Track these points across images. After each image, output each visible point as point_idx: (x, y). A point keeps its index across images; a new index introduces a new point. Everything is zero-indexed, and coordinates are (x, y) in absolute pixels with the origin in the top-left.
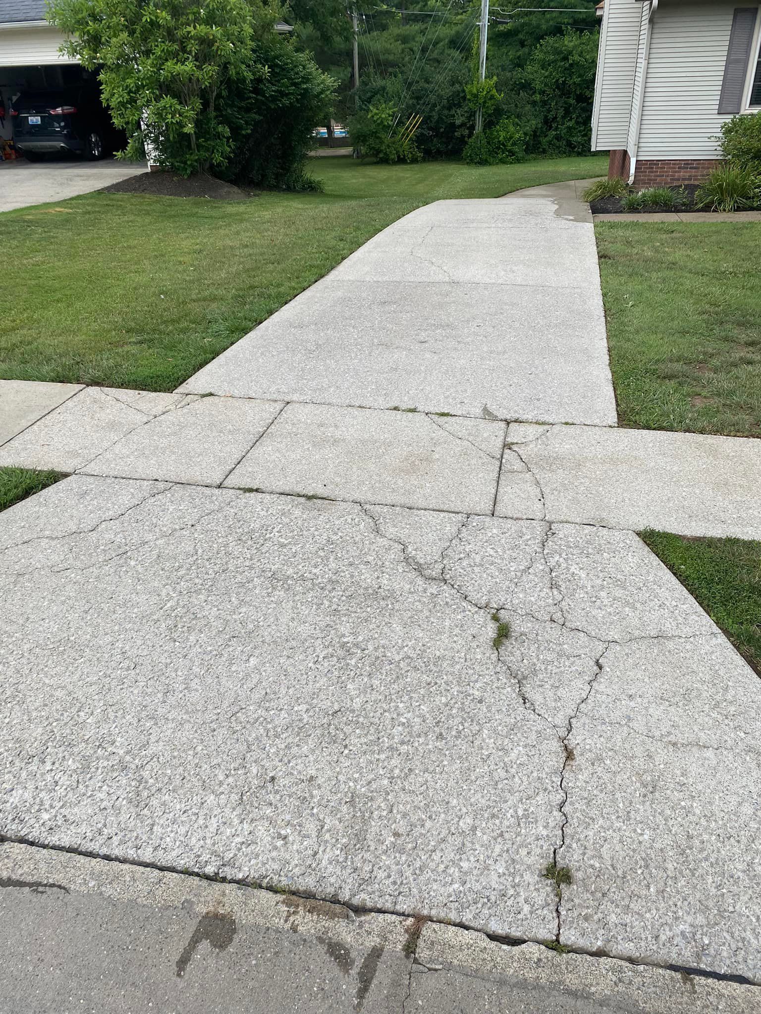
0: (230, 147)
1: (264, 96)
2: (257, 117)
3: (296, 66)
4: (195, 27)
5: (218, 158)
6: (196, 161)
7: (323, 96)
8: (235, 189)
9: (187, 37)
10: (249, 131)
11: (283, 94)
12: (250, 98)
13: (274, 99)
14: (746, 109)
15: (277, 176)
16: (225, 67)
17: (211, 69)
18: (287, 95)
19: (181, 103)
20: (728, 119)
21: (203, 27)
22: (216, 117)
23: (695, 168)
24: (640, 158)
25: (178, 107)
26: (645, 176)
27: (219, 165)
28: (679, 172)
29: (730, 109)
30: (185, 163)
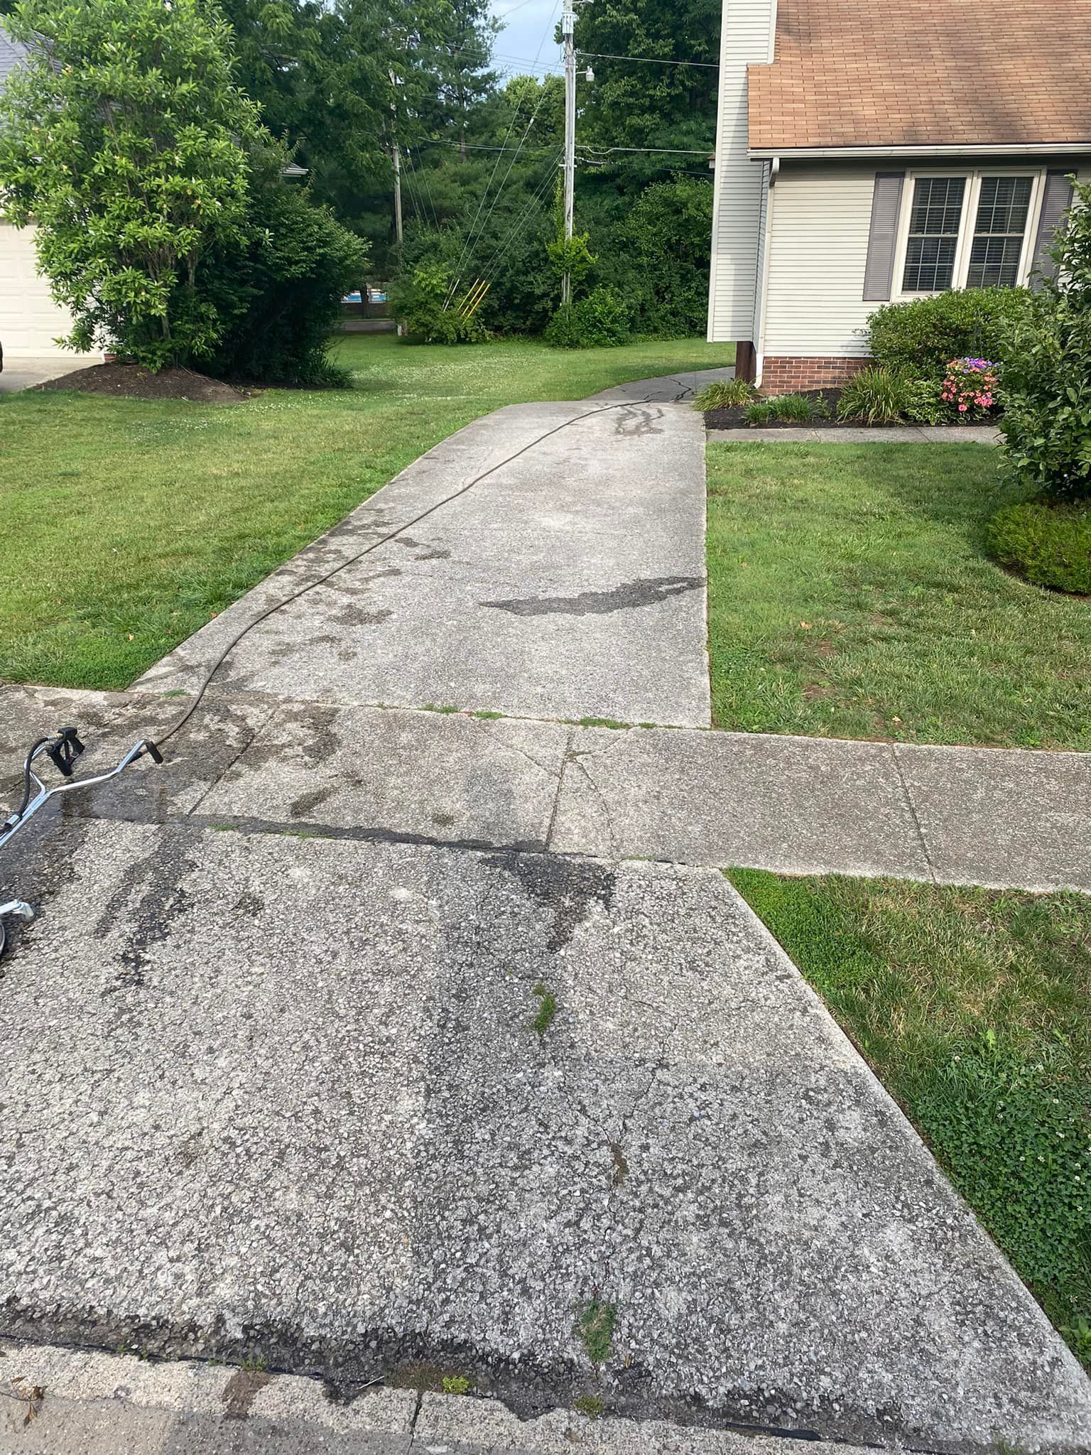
0: (217, 331)
1: (265, 264)
2: (255, 291)
3: (309, 226)
4: (167, 179)
5: (199, 345)
6: (169, 351)
7: (348, 262)
8: (226, 388)
9: (155, 192)
10: (245, 311)
11: (291, 262)
12: (245, 267)
13: (279, 268)
14: (899, 296)
15: (286, 366)
16: (209, 230)
17: (189, 234)
18: (297, 263)
19: (148, 276)
20: (874, 307)
21: (178, 178)
22: (198, 293)
24: (769, 354)
25: (144, 282)
26: (775, 377)
27: (202, 355)
28: (819, 372)
29: (878, 295)
30: (154, 353)
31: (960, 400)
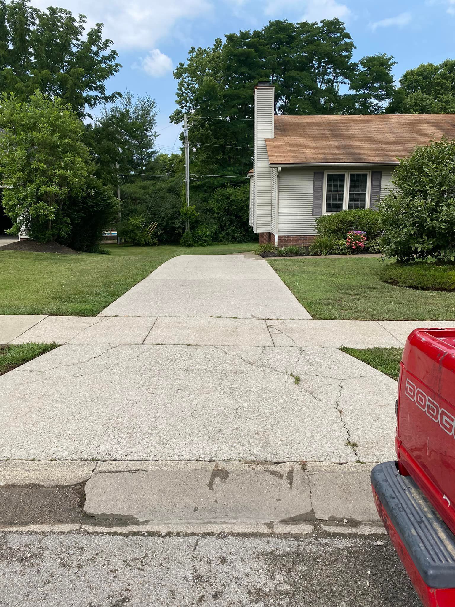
0: (69, 228)
1: (87, 204)
2: (83, 215)
3: (104, 192)
4: (59, 171)
5: (63, 234)
6: (50, 235)
7: (115, 207)
8: (71, 250)
9: (54, 175)
10: (79, 221)
11: (97, 205)
12: (80, 205)
13: (92, 207)
14: (324, 213)
15: (87, 246)
16: (71, 190)
17: (65, 190)
18: (99, 205)
19: (48, 205)
20: (318, 217)
21: (62, 171)
22: (63, 214)
23: (305, 239)
24: (279, 235)
25: (47, 207)
26: (282, 243)
27: (63, 237)
28: (298, 241)
29: (317, 214)
30: (44, 236)
31: (353, 245)
